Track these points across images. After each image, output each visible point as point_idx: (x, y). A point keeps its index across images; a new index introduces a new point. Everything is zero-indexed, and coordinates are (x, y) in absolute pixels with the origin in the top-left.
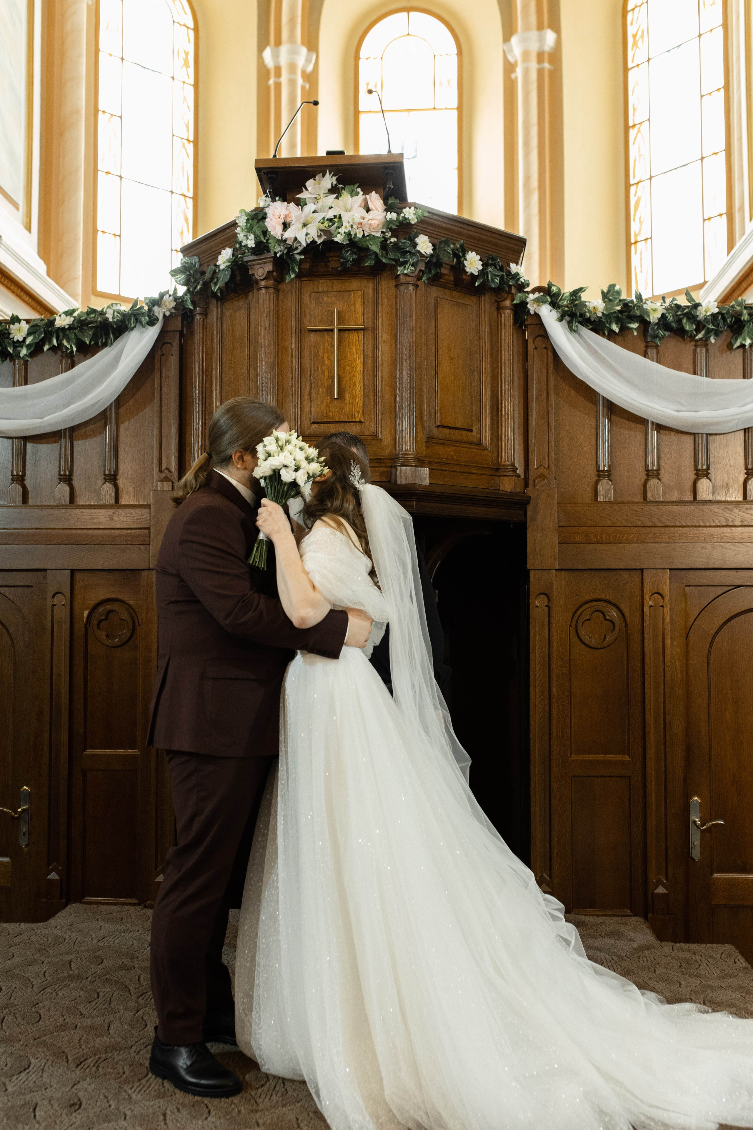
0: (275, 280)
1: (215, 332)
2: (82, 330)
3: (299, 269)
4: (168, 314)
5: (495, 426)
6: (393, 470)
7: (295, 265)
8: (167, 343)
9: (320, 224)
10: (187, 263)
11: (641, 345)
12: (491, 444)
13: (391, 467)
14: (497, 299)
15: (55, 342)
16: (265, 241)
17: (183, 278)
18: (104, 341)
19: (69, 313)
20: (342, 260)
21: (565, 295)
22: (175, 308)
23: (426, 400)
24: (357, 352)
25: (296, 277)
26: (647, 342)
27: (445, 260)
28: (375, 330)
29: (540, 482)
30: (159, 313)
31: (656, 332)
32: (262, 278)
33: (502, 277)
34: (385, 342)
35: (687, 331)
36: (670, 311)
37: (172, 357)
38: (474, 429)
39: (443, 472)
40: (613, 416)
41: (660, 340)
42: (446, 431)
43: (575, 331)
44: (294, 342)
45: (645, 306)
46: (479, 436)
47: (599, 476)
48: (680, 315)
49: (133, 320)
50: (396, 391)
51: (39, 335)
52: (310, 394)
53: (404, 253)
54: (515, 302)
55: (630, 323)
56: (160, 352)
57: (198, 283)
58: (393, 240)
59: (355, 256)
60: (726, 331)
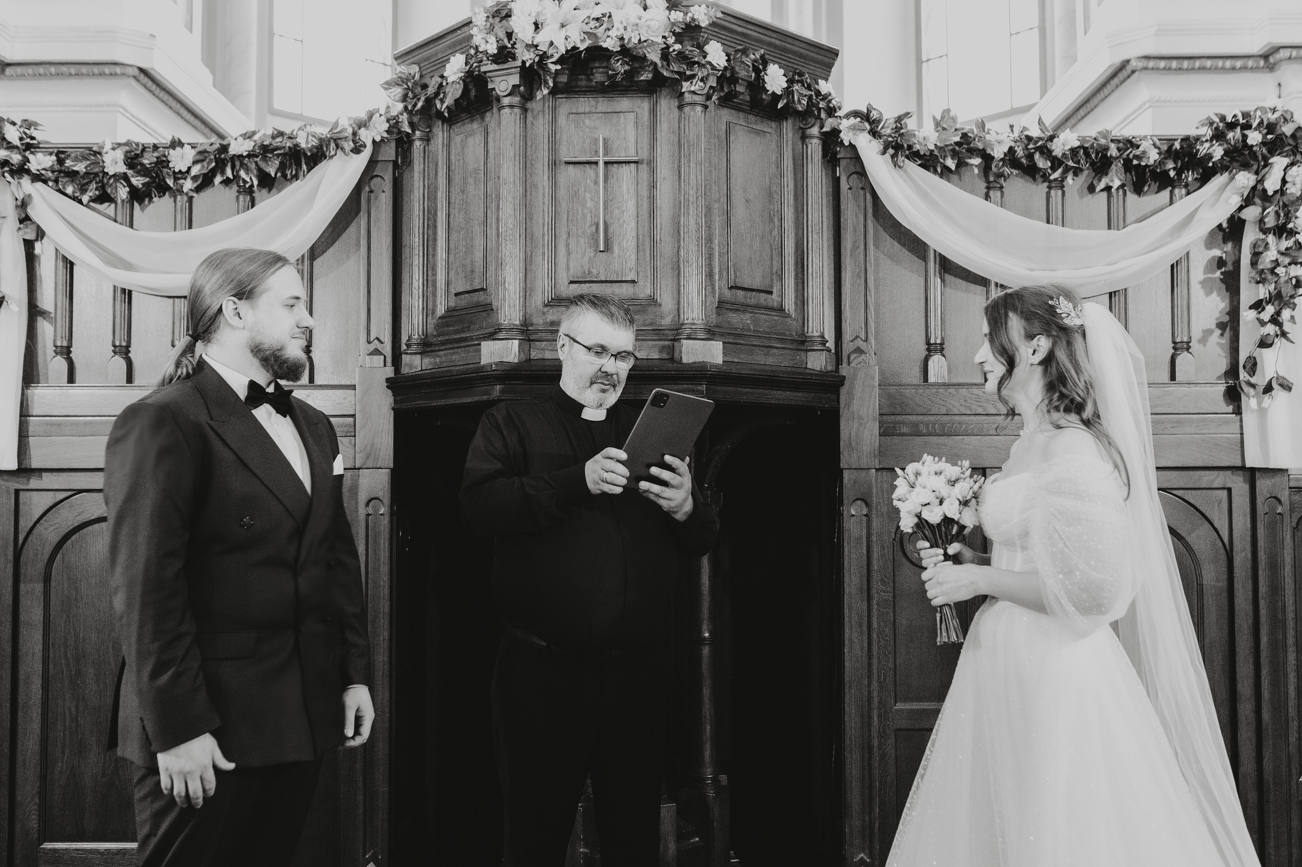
0: (522, 96)
1: (440, 163)
2: (265, 159)
3: (554, 82)
4: (378, 139)
5: (800, 287)
6: (676, 344)
7: (548, 78)
8: (377, 176)
9: (584, 24)
10: (404, 73)
11: (983, 185)
12: (795, 310)
13: (674, 340)
14: (802, 126)
15: (229, 173)
16: (509, 46)
17: (399, 93)
18: (294, 172)
19: (247, 135)
20: (610, 72)
21: (888, 122)
22: (388, 132)
23: (717, 254)
24: (628, 192)
25: (549, 93)
26: (988, 182)
27: (742, 74)
28: (651, 164)
29: (856, 358)
30: (367, 137)
31: (1001, 170)
32: (505, 94)
33: (810, 98)
34: (664, 179)
35: (1040, 169)
36: (1019, 144)
37: (383, 194)
38: (775, 291)
39: (738, 346)
40: (946, 275)
41: (1005, 180)
42: (740, 293)
43: (900, 167)
44: (546, 177)
45: (988, 137)
46: (780, 299)
47: (929, 350)
48: (1031, 149)
49: (333, 145)
50: (679, 242)
51: (209, 163)
52: (567, 245)
53: (691, 64)
54: (825, 130)
55: (970, 158)
56: (367, 189)
57: (419, 99)
58: (678, 47)
59: (627, 67)
60: (1088, 169)
